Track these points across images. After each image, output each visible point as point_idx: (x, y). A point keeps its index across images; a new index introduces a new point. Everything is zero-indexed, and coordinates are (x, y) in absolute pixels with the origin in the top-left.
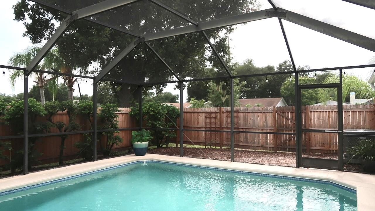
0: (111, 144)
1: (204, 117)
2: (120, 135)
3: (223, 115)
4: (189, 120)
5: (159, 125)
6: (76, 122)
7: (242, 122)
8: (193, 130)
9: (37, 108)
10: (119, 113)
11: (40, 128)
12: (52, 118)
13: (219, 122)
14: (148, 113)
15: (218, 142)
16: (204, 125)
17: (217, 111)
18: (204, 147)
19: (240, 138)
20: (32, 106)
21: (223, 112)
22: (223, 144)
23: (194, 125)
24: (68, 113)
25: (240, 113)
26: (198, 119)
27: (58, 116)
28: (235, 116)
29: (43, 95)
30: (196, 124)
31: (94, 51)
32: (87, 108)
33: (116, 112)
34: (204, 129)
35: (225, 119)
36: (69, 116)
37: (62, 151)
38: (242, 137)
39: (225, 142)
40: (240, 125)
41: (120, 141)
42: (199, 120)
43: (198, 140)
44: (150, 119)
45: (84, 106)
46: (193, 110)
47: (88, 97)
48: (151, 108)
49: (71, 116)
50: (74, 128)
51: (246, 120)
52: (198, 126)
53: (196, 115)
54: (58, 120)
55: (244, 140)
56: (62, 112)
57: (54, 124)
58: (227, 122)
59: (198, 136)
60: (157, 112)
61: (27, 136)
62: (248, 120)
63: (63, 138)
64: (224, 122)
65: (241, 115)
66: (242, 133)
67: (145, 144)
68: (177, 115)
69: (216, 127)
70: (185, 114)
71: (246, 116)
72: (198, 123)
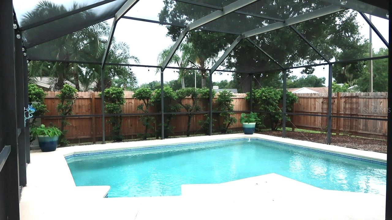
0: (227, 123)
1: (321, 103)
2: (236, 117)
3: (341, 101)
4: (306, 105)
5: (271, 109)
6: (199, 104)
7: (362, 107)
8: (302, 114)
9: (171, 94)
10: (234, 97)
11: (173, 108)
12: (182, 101)
13: (336, 108)
14: (261, 98)
15: (335, 129)
16: (321, 111)
17: (335, 97)
18: (320, 132)
19: (359, 125)
20: (167, 92)
21: (341, 98)
22: (340, 130)
23: (310, 110)
24: (192, 98)
25: (360, 99)
26: (315, 104)
27: (187, 100)
28: (354, 101)
29: (183, 83)
30: (313, 109)
31: (214, 45)
32: (207, 94)
33: (231, 97)
34: (320, 114)
35: (342, 105)
36: (193, 100)
37: (189, 127)
38: (361, 124)
39: (342, 129)
40: (359, 112)
41: (235, 122)
42: (316, 106)
43: (314, 125)
44: (262, 103)
45: (205, 92)
46: (310, 96)
47: (227, 83)
48: (263, 94)
49: (195, 100)
50: (197, 109)
51: (366, 106)
52: (315, 112)
53: (313, 100)
54: (187, 103)
55: (363, 128)
56: (188, 97)
57: (183, 106)
58: (345, 108)
59: (315, 121)
60: (269, 97)
61: (163, 113)
62: (368, 107)
63: (189, 116)
64: (342, 109)
65: (361, 101)
66: (361, 119)
67: (253, 125)
68: (292, 100)
69: (333, 113)
70: (302, 99)
71: (367, 102)
72: (315, 108)
